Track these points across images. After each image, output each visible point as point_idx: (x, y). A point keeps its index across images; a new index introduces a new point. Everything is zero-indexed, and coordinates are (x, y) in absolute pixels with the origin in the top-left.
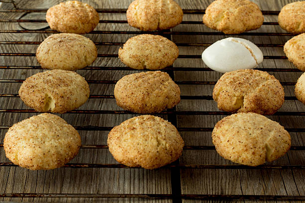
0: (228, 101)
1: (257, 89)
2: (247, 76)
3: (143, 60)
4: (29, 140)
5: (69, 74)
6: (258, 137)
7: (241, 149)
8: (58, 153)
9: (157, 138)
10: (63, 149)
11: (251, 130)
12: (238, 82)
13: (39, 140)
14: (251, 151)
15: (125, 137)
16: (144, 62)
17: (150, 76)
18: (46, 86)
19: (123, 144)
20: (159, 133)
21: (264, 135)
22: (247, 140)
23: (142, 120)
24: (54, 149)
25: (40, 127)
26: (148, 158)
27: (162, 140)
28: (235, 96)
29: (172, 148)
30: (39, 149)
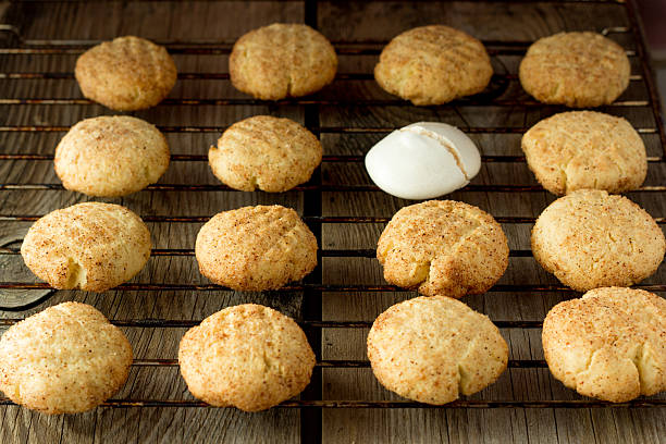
0: (402, 269)
1: (456, 247)
2: (440, 219)
3: (254, 175)
4: (39, 361)
5: (112, 214)
6: (445, 353)
7: (413, 376)
8: (91, 385)
9: (265, 356)
10: (99, 376)
11: (435, 338)
12: (422, 232)
13: (57, 360)
14: (432, 380)
15: (208, 352)
16: (255, 179)
17: (261, 218)
18: (70, 243)
19: (205, 365)
20: (269, 344)
21: (456, 348)
22: (425, 358)
23: (239, 318)
24: (83, 377)
25: (58, 335)
26: (247, 395)
27: (274, 359)
28: (414, 260)
29: (292, 372)
30: (58, 380)
